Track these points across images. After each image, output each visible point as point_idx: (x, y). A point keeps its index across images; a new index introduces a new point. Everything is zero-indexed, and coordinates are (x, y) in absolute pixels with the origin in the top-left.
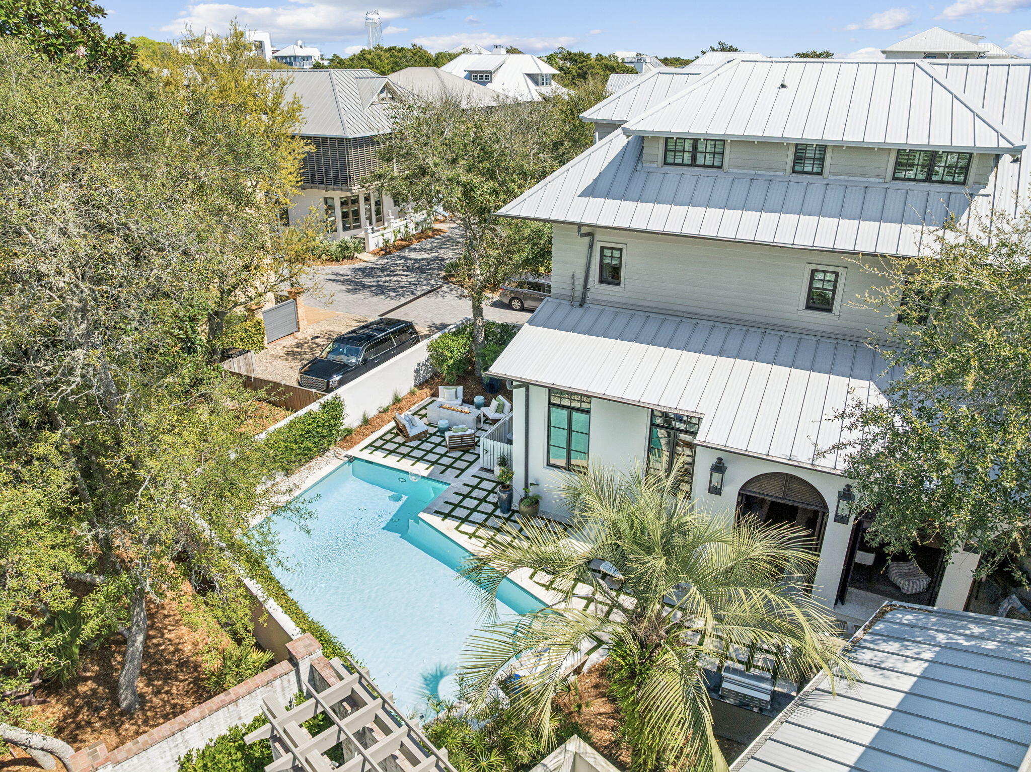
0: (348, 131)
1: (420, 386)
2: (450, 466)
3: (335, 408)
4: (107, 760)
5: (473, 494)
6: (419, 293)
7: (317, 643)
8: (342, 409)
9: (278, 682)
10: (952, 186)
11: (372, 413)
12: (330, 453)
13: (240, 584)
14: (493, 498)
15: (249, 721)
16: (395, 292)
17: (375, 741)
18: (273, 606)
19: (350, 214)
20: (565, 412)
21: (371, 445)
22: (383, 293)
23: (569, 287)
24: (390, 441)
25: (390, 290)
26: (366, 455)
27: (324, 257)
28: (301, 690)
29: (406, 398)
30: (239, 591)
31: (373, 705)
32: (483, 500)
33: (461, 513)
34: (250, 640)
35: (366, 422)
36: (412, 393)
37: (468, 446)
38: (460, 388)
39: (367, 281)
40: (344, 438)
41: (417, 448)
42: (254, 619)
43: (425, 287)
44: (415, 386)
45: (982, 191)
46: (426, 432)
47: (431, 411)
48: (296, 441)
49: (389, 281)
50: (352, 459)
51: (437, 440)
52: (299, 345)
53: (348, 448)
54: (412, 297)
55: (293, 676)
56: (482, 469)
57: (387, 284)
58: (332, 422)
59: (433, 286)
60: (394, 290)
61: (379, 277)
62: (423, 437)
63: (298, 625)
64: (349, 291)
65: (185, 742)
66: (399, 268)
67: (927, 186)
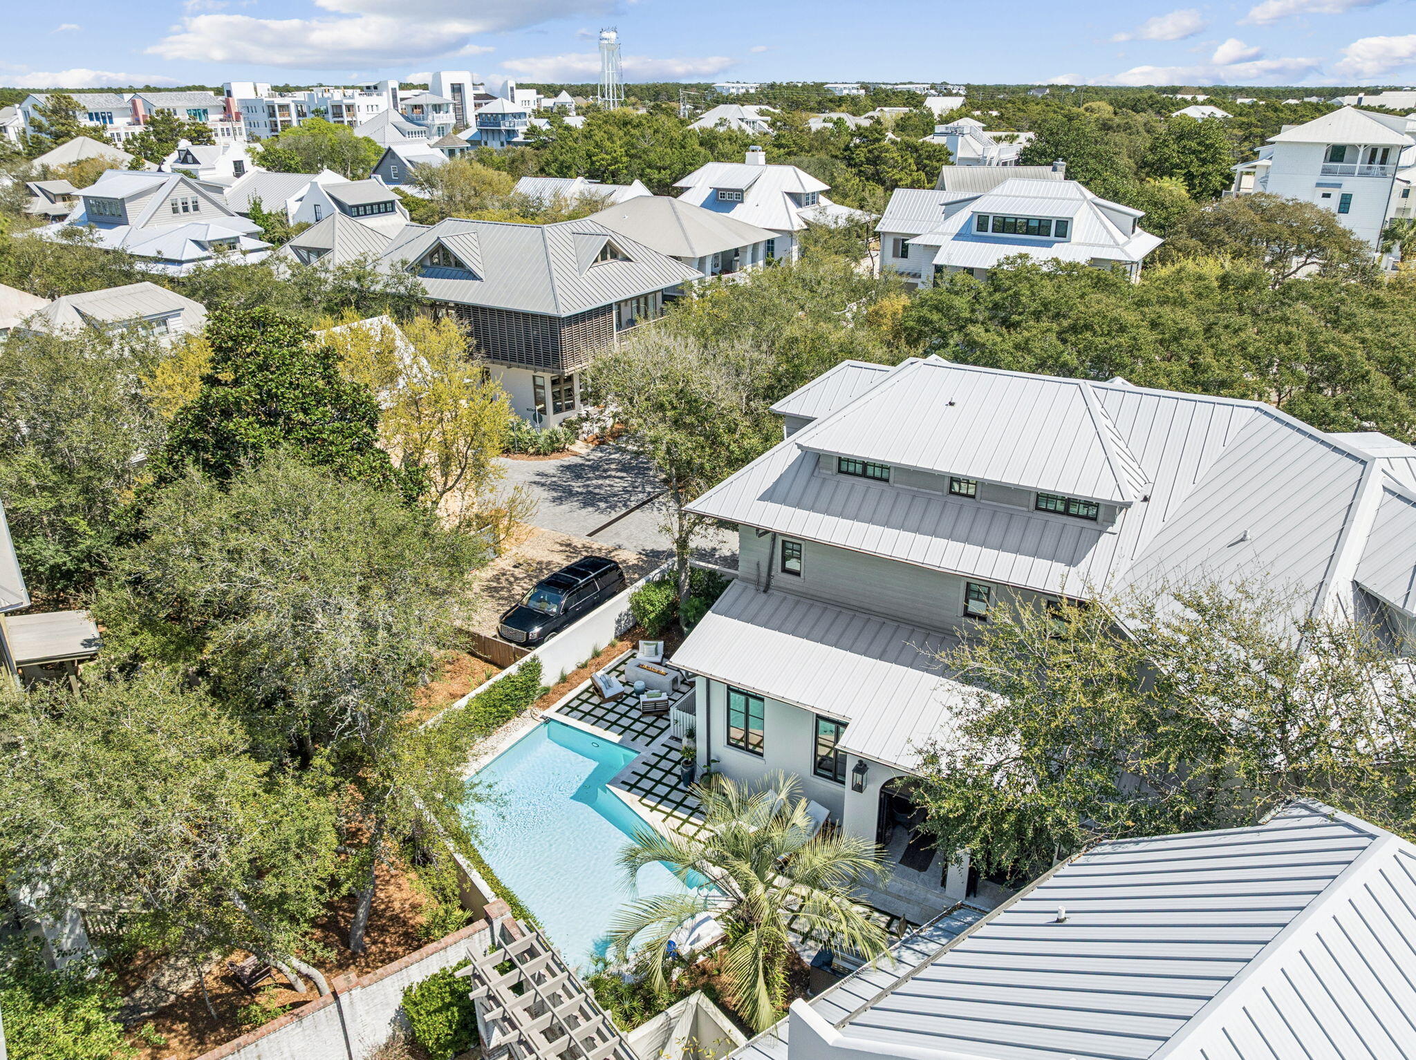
0: (562, 308)
1: (621, 637)
2: (642, 733)
3: (534, 669)
4: (357, 984)
5: (661, 765)
6: (633, 505)
7: (508, 907)
8: (540, 671)
9: (476, 936)
10: (1086, 521)
11: (570, 669)
12: (526, 714)
13: (451, 858)
14: (677, 770)
15: (455, 965)
16: (606, 502)
17: (562, 1003)
18: (476, 877)
19: (563, 393)
20: (743, 698)
21: (567, 705)
22: (592, 505)
23: (755, 572)
24: (586, 701)
25: (600, 500)
26: (561, 718)
27: (531, 450)
28: (493, 943)
29: (606, 651)
30: (450, 864)
31: (545, 956)
32: (669, 772)
33: (647, 784)
34: (457, 902)
35: (564, 679)
36: (612, 645)
37: (660, 712)
38: (661, 643)
39: (577, 486)
40: (541, 697)
41: (611, 710)
42: (459, 886)
43: (641, 496)
44: (616, 637)
45: (1110, 529)
46: (623, 693)
47: (630, 668)
48: (495, 706)
49: (600, 487)
50: (548, 721)
51: (631, 701)
52: (497, 579)
53: (545, 708)
54: (624, 510)
55: (488, 931)
56: (672, 738)
57: (597, 491)
58: (530, 684)
59: (649, 493)
60: (605, 499)
61: (589, 479)
62: (619, 699)
63: (493, 889)
64: (554, 500)
65: (408, 976)
66: (613, 466)
67: (1064, 519)
